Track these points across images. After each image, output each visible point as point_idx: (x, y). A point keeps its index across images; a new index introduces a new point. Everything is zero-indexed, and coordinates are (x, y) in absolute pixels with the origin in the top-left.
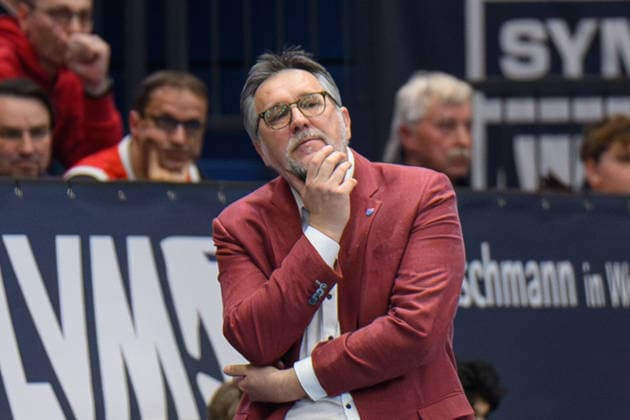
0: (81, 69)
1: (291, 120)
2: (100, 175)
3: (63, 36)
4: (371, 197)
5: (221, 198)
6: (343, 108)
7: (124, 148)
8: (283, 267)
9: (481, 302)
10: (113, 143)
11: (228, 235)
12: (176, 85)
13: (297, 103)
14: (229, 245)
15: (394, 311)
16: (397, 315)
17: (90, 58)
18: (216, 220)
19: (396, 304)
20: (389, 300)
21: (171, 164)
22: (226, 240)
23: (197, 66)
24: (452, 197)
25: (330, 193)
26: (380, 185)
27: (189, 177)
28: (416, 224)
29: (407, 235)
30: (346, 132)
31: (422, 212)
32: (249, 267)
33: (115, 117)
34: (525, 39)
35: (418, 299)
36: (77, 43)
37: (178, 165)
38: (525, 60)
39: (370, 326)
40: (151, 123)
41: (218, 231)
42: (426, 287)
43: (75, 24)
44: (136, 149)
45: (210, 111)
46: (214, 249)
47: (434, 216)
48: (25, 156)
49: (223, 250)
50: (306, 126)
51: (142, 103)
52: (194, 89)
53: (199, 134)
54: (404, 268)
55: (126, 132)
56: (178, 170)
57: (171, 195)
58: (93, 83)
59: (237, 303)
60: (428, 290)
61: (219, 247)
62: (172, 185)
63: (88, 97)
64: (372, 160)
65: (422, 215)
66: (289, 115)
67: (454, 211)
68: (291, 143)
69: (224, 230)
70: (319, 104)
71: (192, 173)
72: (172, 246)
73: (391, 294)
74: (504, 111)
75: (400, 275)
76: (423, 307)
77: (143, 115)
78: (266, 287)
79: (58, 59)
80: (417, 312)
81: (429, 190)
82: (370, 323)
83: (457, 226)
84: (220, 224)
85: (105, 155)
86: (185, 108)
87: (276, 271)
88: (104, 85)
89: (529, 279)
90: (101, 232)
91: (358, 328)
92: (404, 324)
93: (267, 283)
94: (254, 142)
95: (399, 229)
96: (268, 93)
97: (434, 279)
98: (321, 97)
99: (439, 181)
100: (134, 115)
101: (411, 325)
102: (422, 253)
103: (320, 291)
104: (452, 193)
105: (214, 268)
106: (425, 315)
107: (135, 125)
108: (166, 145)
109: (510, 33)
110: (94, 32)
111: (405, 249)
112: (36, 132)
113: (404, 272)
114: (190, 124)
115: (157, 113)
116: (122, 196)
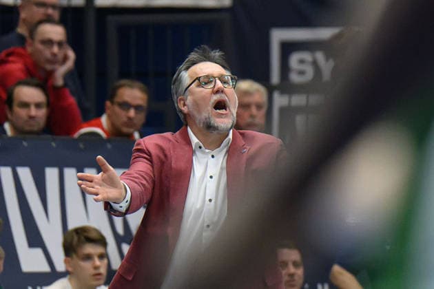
34: (302, 62)
38: (302, 73)
48: (31, 118)
77: (112, 103)
86: (135, 99)
100: (108, 103)
108: (124, 118)
109: (295, 59)
112: (38, 106)
116: (81, 146)
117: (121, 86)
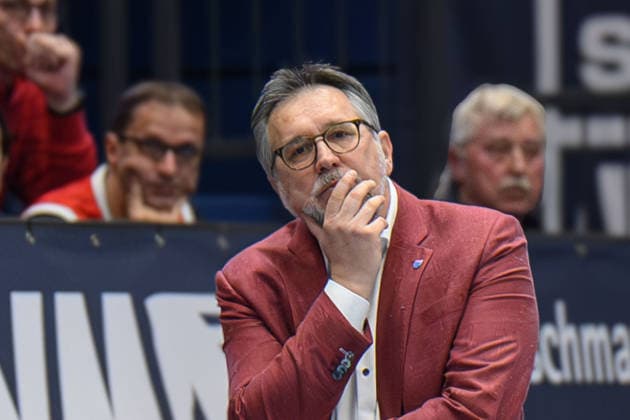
0: (42, 78)
1: (316, 159)
2: (68, 214)
3: (21, 36)
4: (420, 244)
5: (223, 243)
6: (383, 133)
7: (98, 180)
8: (298, 333)
9: (555, 377)
10: (85, 174)
11: (234, 293)
12: (166, 100)
13: (323, 135)
14: (235, 305)
15: (449, 391)
16: (453, 396)
17: (54, 64)
18: (220, 274)
19: (452, 382)
20: (444, 378)
21: (157, 201)
22: (232, 299)
23: (193, 75)
24: (523, 245)
25: (356, 234)
26: (430, 228)
27: (180, 216)
28: (478, 279)
29: (465, 293)
30: (387, 163)
31: (485, 264)
32: (261, 334)
33: (88, 140)
34: (611, 40)
35: (479, 377)
36: (38, 44)
37: (169, 201)
38: (612, 67)
39: (420, 409)
40: (132, 148)
41: (222, 287)
42: (490, 360)
43: (36, 20)
44: (114, 181)
45: (209, 132)
46: (217, 311)
47: (499, 270)
49: (228, 313)
50: (335, 165)
51: (122, 122)
52: (188, 105)
53: (195, 161)
54: (461, 337)
55: (101, 159)
56: (167, 208)
57: (160, 240)
58: (60, 96)
59: (245, 382)
60: (492, 364)
61: (224, 309)
62: (159, 227)
63: (51, 113)
64: (420, 197)
65: (486, 268)
66: (314, 151)
67: (524, 262)
68: (317, 186)
69: (230, 287)
70: (352, 134)
71: (185, 213)
72: (160, 306)
73: (446, 370)
74: (585, 132)
75: (458, 345)
76: (487, 386)
77: (122, 139)
78: (279, 360)
79: (13, 65)
80: (479, 392)
81: (493, 237)
82: (420, 406)
83: (529, 281)
84: (224, 279)
85: (74, 189)
86: (175, 129)
87: (291, 339)
88: (72, 99)
89: (616, 348)
90: (69, 288)
91: (403, 414)
92: (462, 408)
93: (279, 355)
94: (269, 178)
95: (455, 286)
96: (286, 121)
97: (500, 350)
98: (354, 126)
99: (506, 225)
100: (112, 137)
101: (469, 409)
102: (485, 318)
103: (346, 362)
104: (523, 240)
105: (217, 334)
106: (488, 396)
107: (113, 150)
108: (152, 176)
109: (593, 33)
110: (60, 30)
111: (464, 310)
113: (463, 341)
114: (182, 150)
115: (140, 135)
116: (95, 241)
117: (144, 98)
